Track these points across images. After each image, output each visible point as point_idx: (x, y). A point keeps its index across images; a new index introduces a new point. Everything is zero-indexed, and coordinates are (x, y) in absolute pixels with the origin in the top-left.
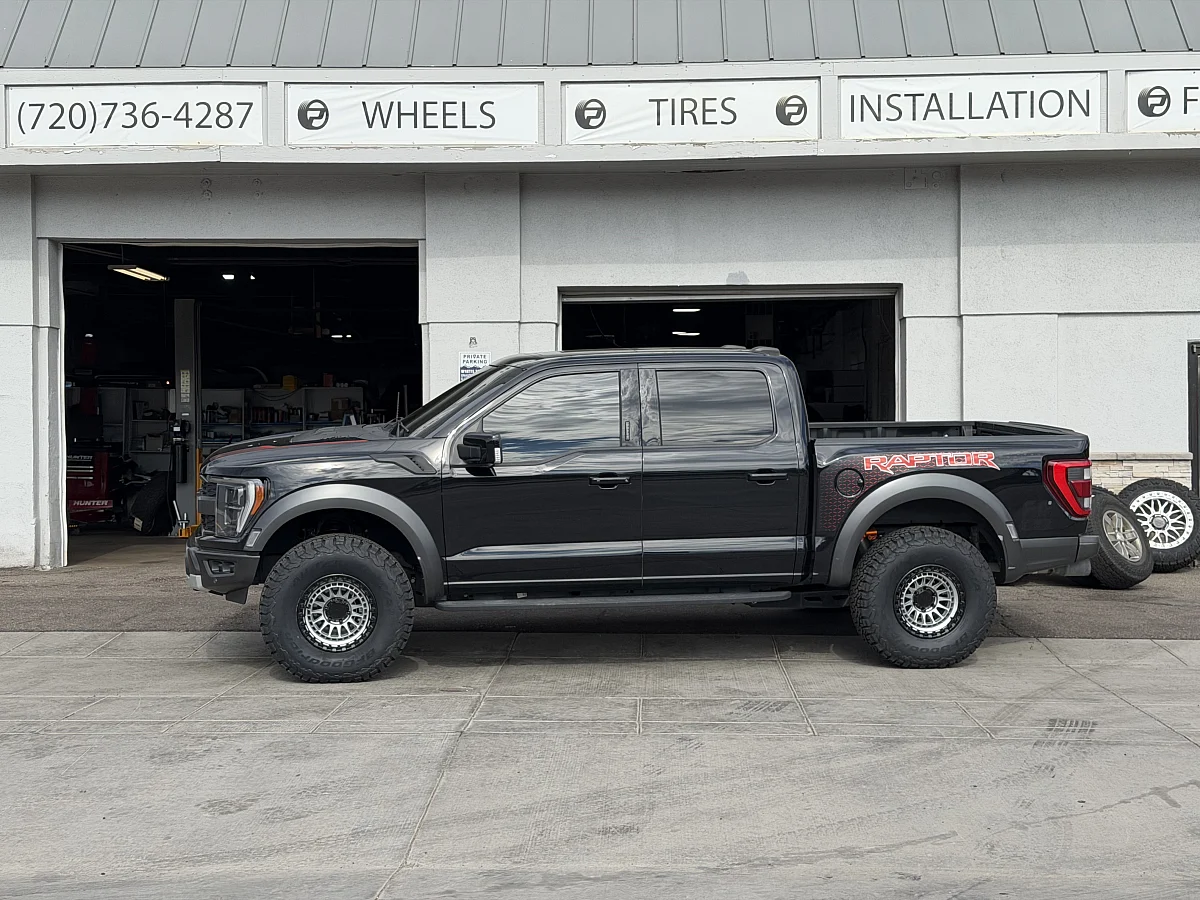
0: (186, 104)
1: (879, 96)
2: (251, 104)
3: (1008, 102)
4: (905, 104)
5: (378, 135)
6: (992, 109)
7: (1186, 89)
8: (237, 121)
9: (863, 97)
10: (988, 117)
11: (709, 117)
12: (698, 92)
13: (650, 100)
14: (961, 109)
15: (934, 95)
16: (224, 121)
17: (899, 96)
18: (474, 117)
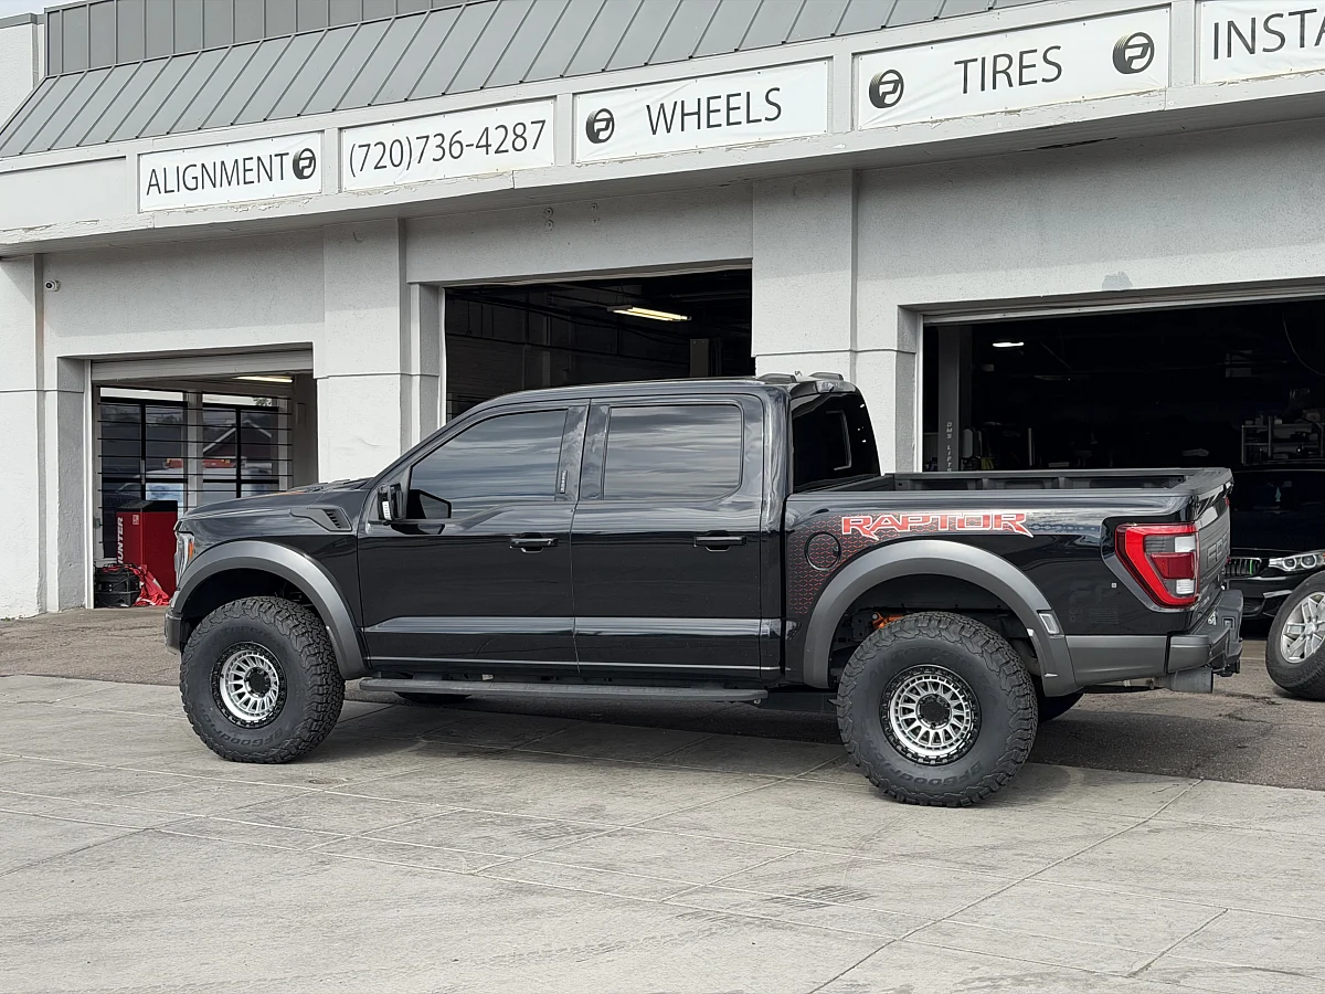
0: (486, 129)
1: (1254, 20)
2: (543, 122)
4: (1289, 26)
5: (661, 142)
8: (531, 143)
9: (1231, 24)
11: (1028, 75)
12: (1013, 44)
13: (956, 63)
17: (1281, 16)
18: (760, 109)
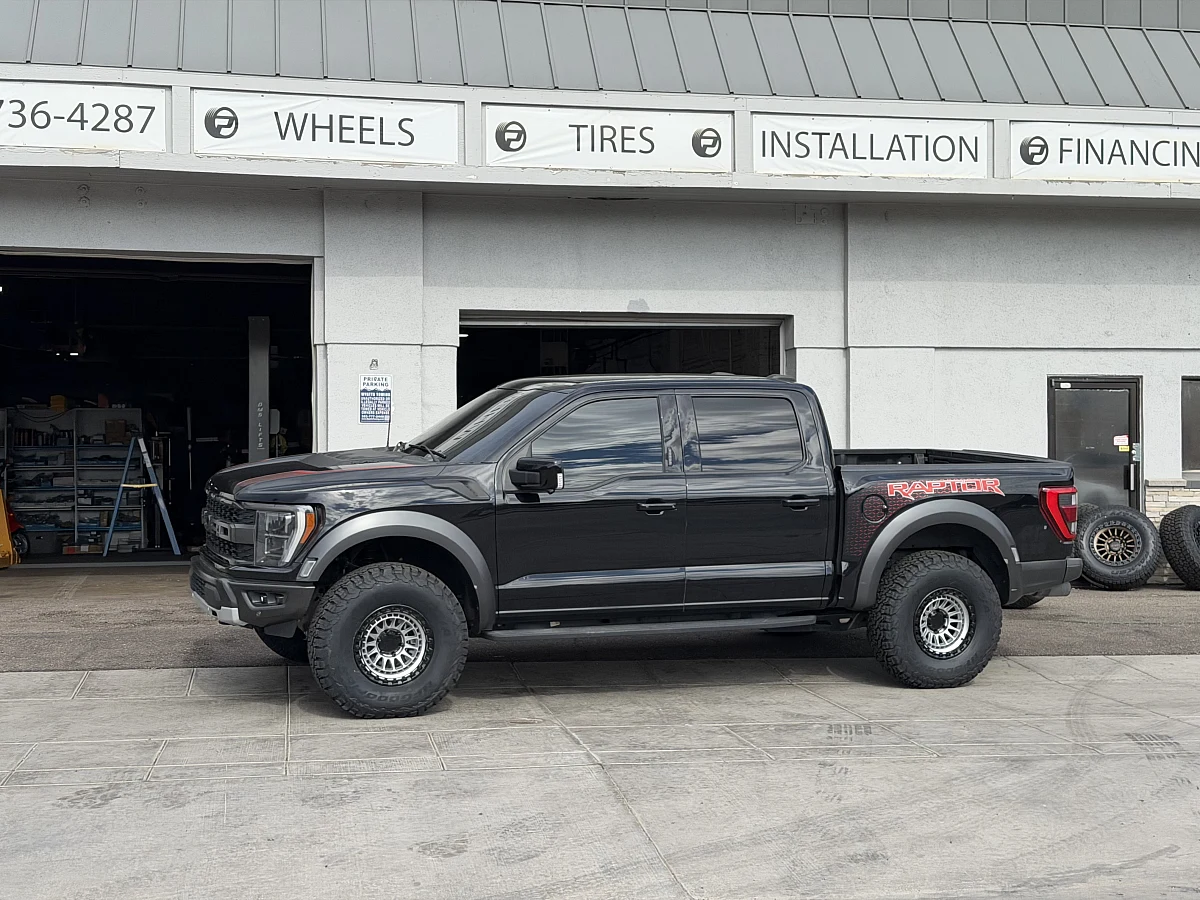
0: (81, 105)
1: (789, 133)
2: (153, 109)
3: (907, 144)
4: (812, 142)
5: (291, 147)
6: (891, 150)
7: (1062, 140)
8: (137, 126)
9: (773, 133)
10: (888, 158)
11: (628, 145)
12: (617, 119)
13: (570, 126)
14: (863, 149)
15: (839, 135)
16: (123, 124)
17: (807, 134)
18: (392, 133)
